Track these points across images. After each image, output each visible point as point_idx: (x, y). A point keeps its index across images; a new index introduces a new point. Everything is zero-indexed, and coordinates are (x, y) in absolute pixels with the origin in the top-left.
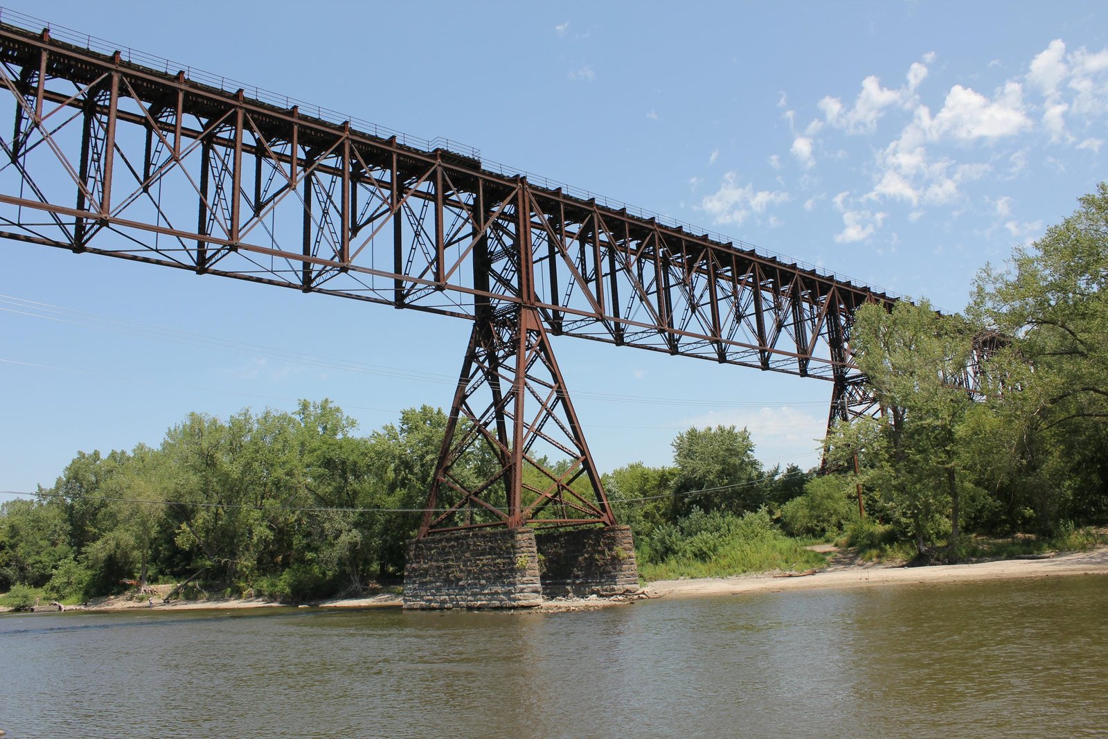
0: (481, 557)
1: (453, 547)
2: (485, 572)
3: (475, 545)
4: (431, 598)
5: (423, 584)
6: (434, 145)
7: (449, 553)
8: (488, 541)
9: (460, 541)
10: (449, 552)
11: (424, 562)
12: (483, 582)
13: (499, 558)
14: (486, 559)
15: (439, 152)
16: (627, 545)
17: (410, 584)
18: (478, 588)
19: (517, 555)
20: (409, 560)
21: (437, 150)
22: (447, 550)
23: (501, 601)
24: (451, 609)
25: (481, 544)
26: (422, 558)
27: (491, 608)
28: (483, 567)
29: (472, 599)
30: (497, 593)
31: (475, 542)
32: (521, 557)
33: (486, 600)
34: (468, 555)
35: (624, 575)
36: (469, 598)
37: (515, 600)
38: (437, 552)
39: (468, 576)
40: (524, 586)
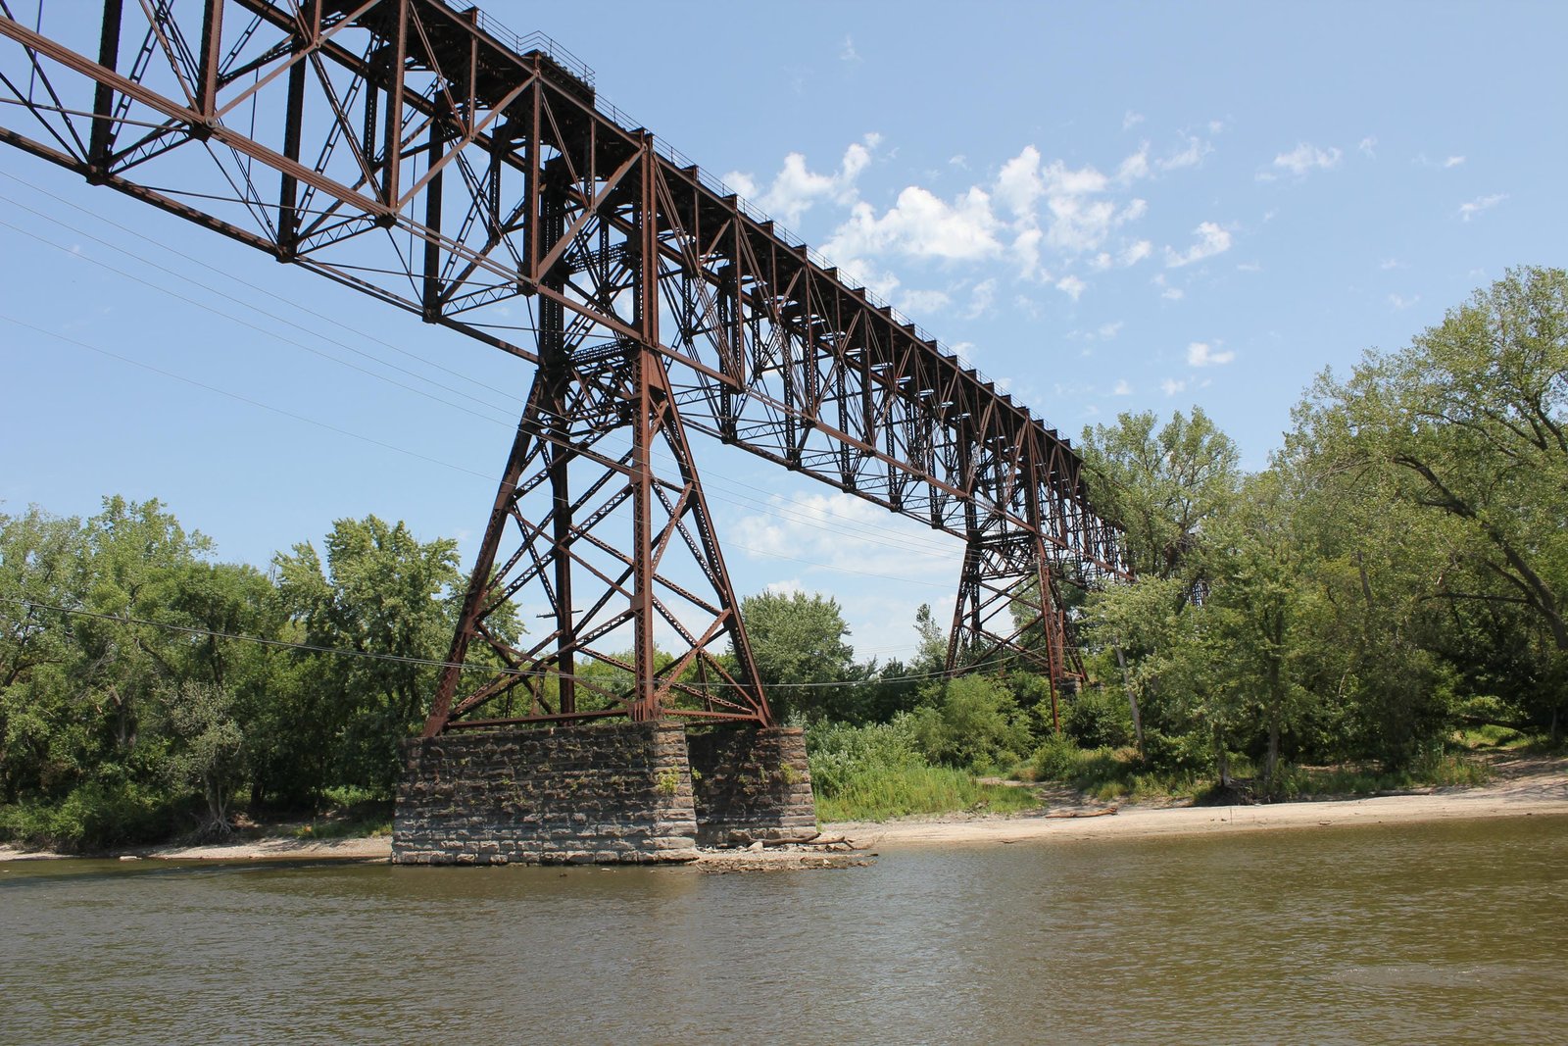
0: (576, 773)
1: (512, 752)
2: (584, 798)
4: (459, 843)
5: (438, 820)
6: (528, 44)
8: (591, 744)
9: (528, 743)
10: (504, 763)
11: (444, 780)
13: (617, 773)
14: (587, 776)
15: (538, 57)
16: (799, 761)
17: (409, 818)
18: (567, 828)
19: (657, 769)
20: (407, 775)
21: (534, 53)
22: (496, 757)
23: (620, 851)
24: (504, 864)
25: (576, 749)
27: (596, 862)
28: (579, 789)
29: (555, 846)
30: (611, 836)
31: (560, 744)
32: (665, 772)
33: (585, 849)
34: (545, 767)
35: (795, 811)
36: (547, 845)
37: (653, 848)
38: (474, 763)
39: (544, 805)
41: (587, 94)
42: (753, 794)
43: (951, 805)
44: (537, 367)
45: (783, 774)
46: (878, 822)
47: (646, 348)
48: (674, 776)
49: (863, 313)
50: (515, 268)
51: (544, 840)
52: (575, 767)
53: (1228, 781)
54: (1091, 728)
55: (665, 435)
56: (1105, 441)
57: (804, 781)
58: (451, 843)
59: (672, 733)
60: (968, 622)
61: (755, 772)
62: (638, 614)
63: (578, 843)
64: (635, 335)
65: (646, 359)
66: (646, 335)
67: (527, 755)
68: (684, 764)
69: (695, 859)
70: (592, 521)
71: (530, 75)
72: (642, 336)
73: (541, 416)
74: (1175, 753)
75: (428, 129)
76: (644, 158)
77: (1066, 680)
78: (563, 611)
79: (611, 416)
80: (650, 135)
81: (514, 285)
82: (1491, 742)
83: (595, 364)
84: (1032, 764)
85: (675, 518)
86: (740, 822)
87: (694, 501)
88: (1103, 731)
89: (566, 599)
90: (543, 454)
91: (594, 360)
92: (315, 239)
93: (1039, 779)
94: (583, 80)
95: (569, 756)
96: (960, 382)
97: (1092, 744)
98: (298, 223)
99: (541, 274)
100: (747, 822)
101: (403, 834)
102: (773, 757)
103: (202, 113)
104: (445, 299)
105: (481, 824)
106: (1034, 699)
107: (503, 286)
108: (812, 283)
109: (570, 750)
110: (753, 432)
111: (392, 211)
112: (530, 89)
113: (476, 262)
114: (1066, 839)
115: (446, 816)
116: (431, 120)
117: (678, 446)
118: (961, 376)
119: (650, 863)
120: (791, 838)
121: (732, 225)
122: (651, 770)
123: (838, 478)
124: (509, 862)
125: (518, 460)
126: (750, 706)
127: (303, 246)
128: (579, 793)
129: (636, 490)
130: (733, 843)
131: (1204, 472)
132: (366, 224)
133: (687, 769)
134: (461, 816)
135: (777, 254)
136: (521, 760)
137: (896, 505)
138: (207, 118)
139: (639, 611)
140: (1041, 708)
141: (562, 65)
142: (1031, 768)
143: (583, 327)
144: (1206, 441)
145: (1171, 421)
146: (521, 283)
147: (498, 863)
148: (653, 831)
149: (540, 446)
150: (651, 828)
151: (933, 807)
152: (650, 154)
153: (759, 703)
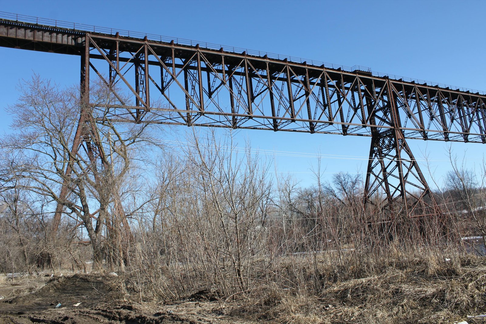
85: (409, 170)
129: (398, 165)
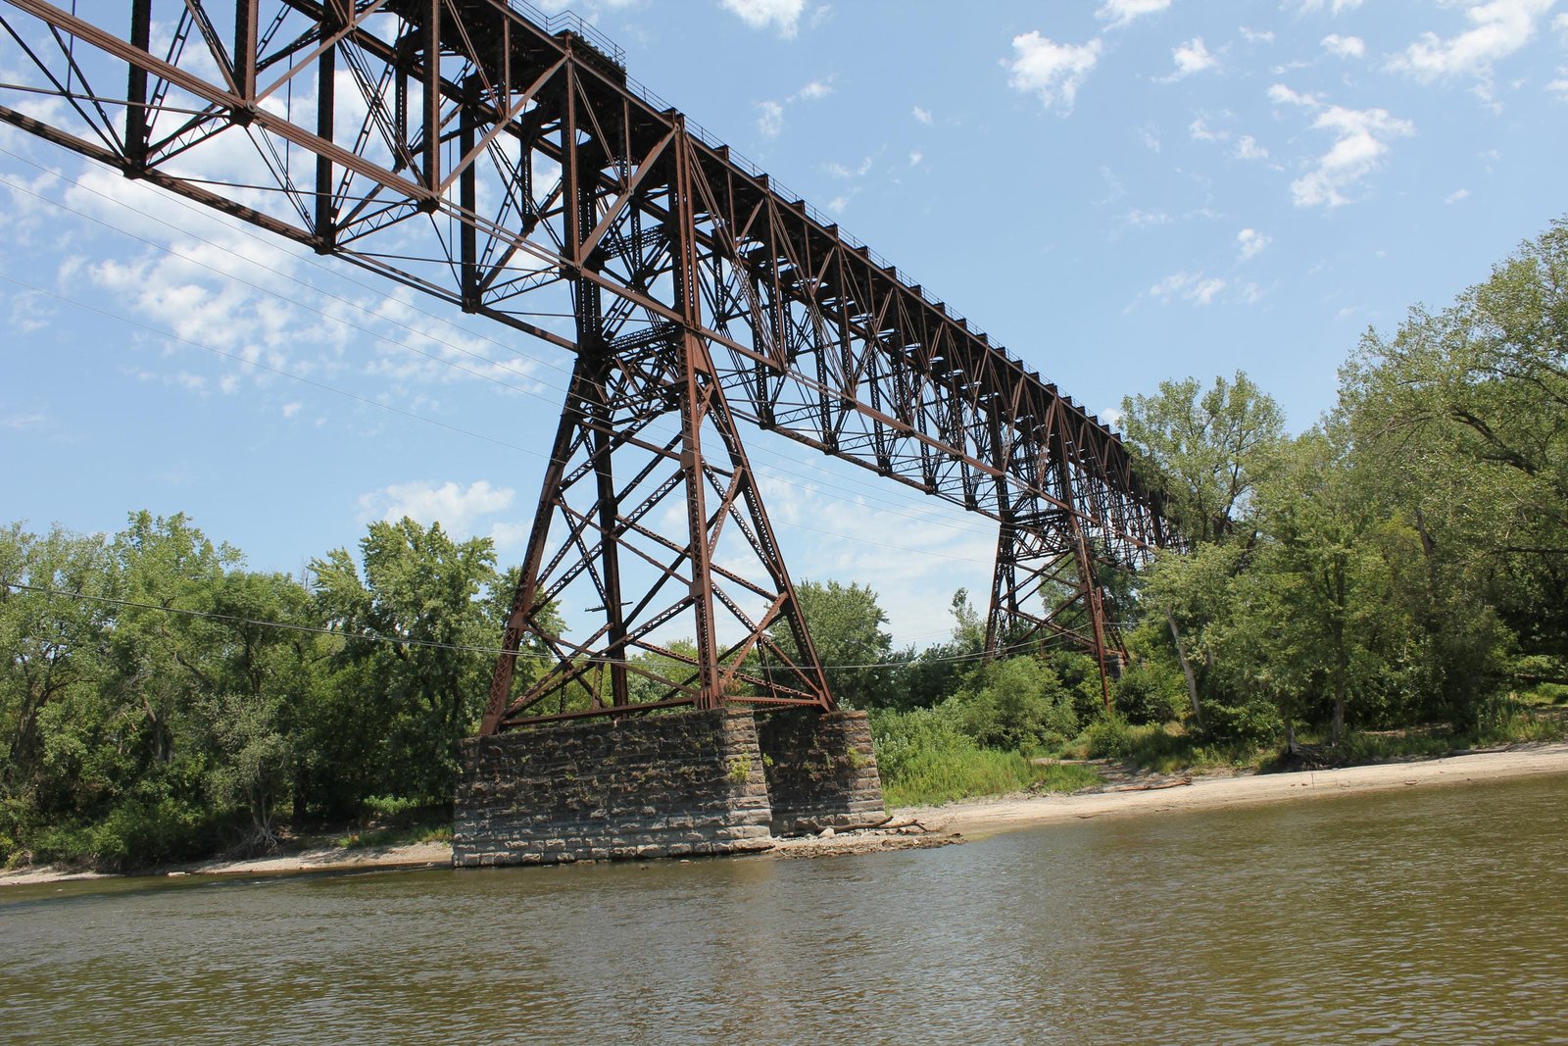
2: (653, 790)
3: (626, 741)
4: (523, 843)
5: (500, 822)
6: (557, 25)
7: (564, 760)
8: (658, 735)
9: (591, 737)
10: (566, 759)
11: (504, 779)
12: (650, 809)
14: (654, 768)
15: (569, 37)
16: (864, 745)
18: (636, 822)
19: (728, 757)
21: (565, 33)
23: (693, 842)
26: (499, 772)
27: (669, 855)
28: (647, 782)
30: (684, 828)
31: (624, 737)
32: (736, 760)
33: (655, 842)
35: (862, 795)
36: (616, 840)
37: (728, 838)
39: (610, 799)
40: (744, 813)
41: (618, 74)
42: (818, 781)
43: (1008, 785)
44: (576, 355)
45: (849, 758)
46: (936, 806)
47: (689, 331)
48: (747, 764)
49: (894, 292)
50: (557, 251)
51: (612, 835)
52: (642, 759)
53: (1295, 749)
54: (1138, 704)
55: (713, 419)
56: (1145, 411)
57: (870, 765)
58: (515, 843)
59: (741, 720)
60: (1005, 604)
61: (820, 759)
62: (698, 599)
63: (649, 838)
64: (678, 317)
65: (690, 342)
66: (688, 318)
67: (591, 749)
68: (755, 751)
69: (771, 847)
70: (644, 508)
71: (563, 55)
72: (685, 319)
73: (583, 405)
74: (1235, 723)
75: (458, 117)
76: (677, 138)
77: (1109, 658)
78: (613, 603)
79: (655, 402)
80: (682, 115)
81: (557, 269)
82: (1549, 701)
83: (637, 350)
84: (1084, 742)
86: (807, 810)
87: (745, 484)
88: (1150, 707)
89: (615, 591)
90: (586, 444)
91: (635, 346)
92: (354, 228)
93: (1092, 756)
94: (614, 60)
95: (634, 749)
96: (990, 360)
97: (1140, 720)
98: (335, 213)
99: (584, 258)
100: (814, 809)
101: (464, 837)
102: (837, 742)
103: (243, 97)
104: (484, 288)
105: (545, 822)
106: (1078, 678)
107: (546, 270)
108: (844, 263)
109: (635, 743)
110: (791, 416)
111: (435, 195)
112: (563, 70)
113: (516, 244)
114: (1146, 811)
115: (509, 815)
116: (461, 107)
117: (726, 429)
118: (992, 355)
119: (726, 853)
120: (859, 824)
121: (765, 206)
122: (722, 759)
123: (874, 461)
124: (576, 860)
125: (562, 451)
126: (810, 690)
127: (340, 237)
128: (647, 786)
130: (800, 832)
131: (1250, 439)
132: (407, 210)
133: (758, 755)
134: (525, 815)
135: (810, 235)
136: (584, 756)
137: (931, 487)
138: (248, 103)
139: (699, 597)
140: (1085, 686)
141: (593, 45)
142: (1083, 746)
143: (622, 313)
144: (1251, 406)
145: (1214, 387)
146: (564, 267)
147: (565, 861)
148: (727, 820)
149: (583, 437)
150: (725, 818)
151: (991, 789)
152: (682, 134)
153: (820, 687)
